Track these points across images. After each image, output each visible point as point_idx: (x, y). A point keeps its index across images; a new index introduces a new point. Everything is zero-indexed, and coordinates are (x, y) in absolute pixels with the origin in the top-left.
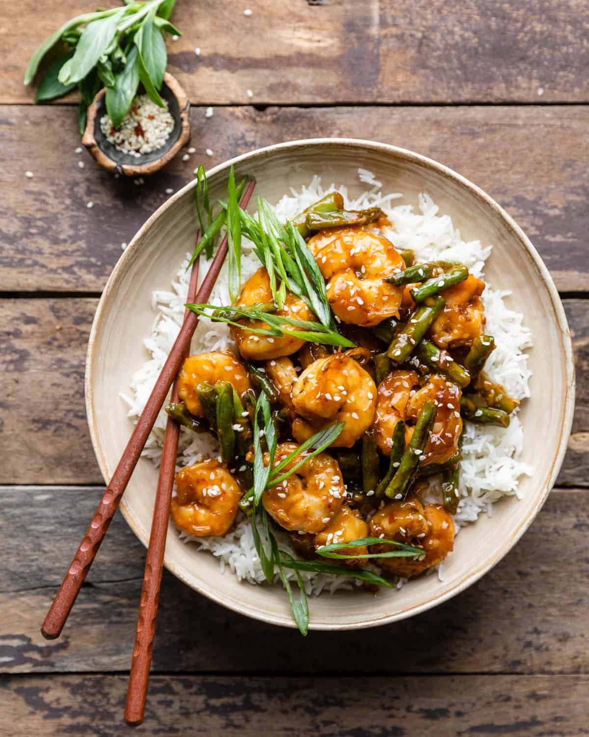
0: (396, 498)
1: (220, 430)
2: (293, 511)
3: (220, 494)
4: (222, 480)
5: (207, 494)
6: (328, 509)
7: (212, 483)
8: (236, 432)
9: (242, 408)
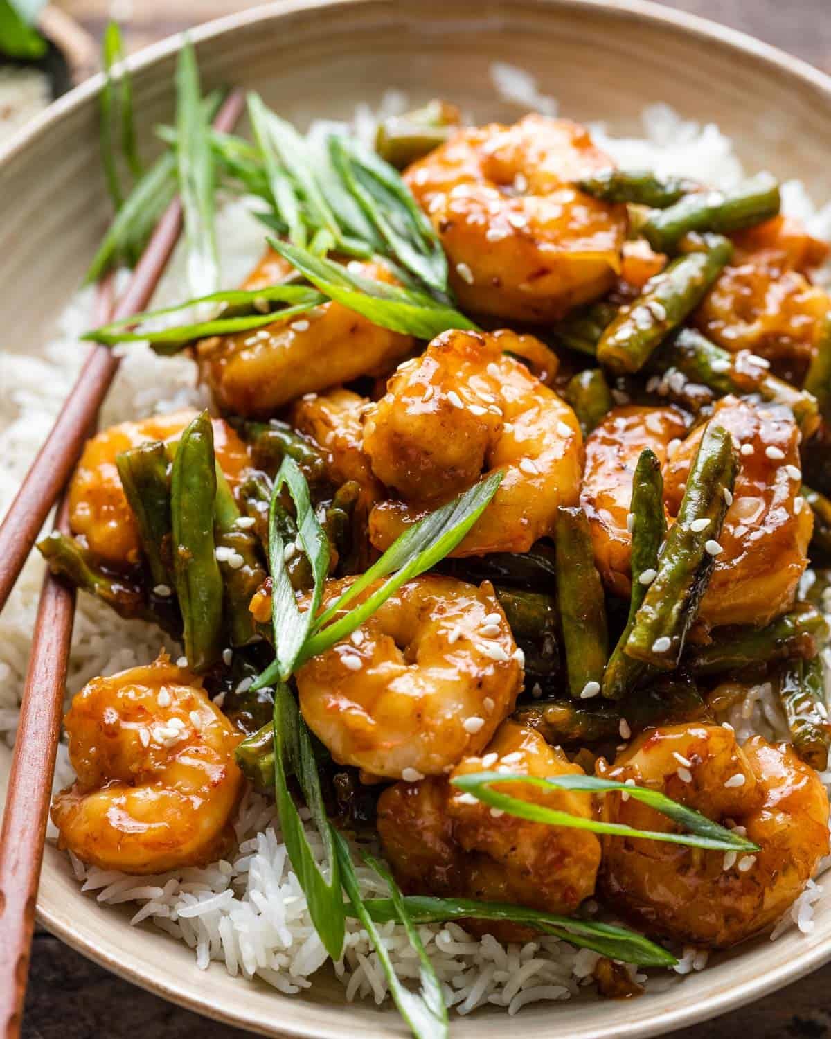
0: (655, 648)
1: (181, 549)
2: (385, 704)
3: (185, 736)
4: (189, 705)
5: (152, 741)
6: (478, 692)
7: (164, 714)
8: (223, 565)
9: (238, 511)
